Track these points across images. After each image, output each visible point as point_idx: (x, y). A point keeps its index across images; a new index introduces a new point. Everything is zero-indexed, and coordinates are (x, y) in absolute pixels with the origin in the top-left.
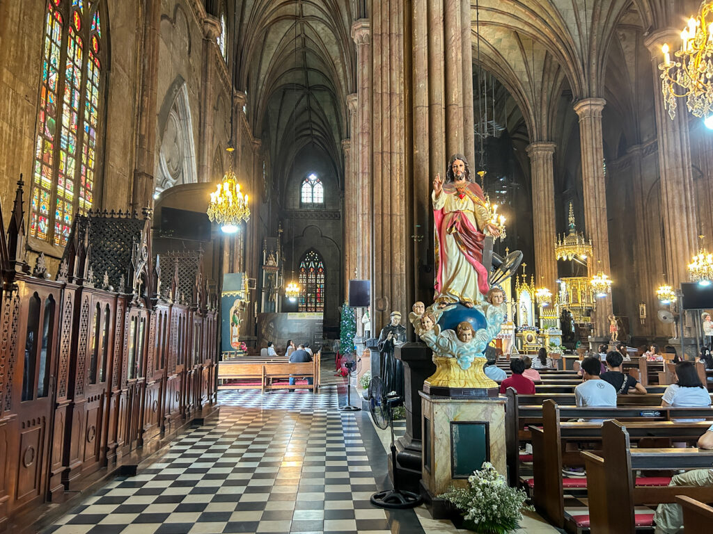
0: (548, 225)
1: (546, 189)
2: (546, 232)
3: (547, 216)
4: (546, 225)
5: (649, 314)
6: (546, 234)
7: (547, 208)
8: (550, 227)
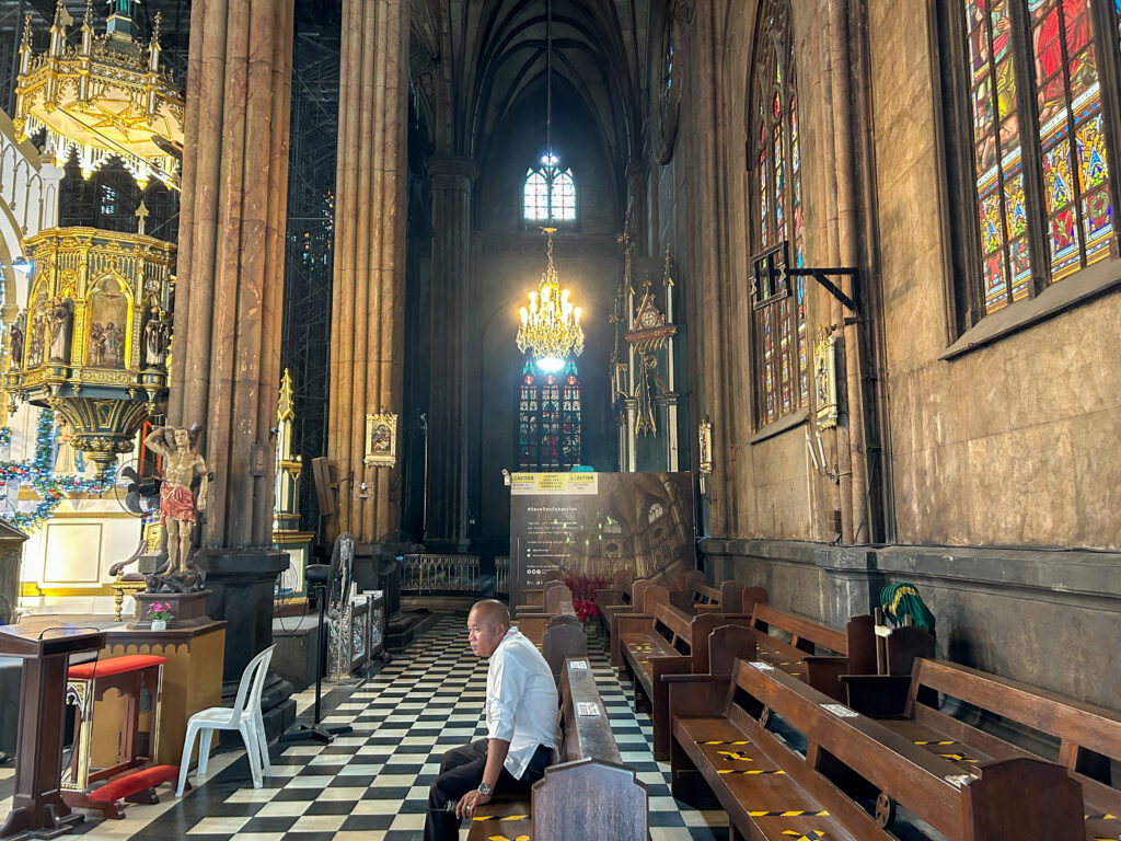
0: (365, 146)
1: (369, 21)
2: (358, 170)
3: (365, 115)
4: (359, 148)
5: (717, 458)
6: (358, 177)
7: (367, 89)
8: (371, 154)
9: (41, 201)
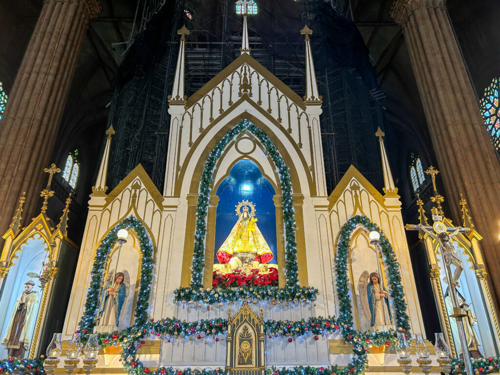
9: (309, 128)
